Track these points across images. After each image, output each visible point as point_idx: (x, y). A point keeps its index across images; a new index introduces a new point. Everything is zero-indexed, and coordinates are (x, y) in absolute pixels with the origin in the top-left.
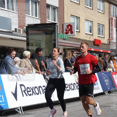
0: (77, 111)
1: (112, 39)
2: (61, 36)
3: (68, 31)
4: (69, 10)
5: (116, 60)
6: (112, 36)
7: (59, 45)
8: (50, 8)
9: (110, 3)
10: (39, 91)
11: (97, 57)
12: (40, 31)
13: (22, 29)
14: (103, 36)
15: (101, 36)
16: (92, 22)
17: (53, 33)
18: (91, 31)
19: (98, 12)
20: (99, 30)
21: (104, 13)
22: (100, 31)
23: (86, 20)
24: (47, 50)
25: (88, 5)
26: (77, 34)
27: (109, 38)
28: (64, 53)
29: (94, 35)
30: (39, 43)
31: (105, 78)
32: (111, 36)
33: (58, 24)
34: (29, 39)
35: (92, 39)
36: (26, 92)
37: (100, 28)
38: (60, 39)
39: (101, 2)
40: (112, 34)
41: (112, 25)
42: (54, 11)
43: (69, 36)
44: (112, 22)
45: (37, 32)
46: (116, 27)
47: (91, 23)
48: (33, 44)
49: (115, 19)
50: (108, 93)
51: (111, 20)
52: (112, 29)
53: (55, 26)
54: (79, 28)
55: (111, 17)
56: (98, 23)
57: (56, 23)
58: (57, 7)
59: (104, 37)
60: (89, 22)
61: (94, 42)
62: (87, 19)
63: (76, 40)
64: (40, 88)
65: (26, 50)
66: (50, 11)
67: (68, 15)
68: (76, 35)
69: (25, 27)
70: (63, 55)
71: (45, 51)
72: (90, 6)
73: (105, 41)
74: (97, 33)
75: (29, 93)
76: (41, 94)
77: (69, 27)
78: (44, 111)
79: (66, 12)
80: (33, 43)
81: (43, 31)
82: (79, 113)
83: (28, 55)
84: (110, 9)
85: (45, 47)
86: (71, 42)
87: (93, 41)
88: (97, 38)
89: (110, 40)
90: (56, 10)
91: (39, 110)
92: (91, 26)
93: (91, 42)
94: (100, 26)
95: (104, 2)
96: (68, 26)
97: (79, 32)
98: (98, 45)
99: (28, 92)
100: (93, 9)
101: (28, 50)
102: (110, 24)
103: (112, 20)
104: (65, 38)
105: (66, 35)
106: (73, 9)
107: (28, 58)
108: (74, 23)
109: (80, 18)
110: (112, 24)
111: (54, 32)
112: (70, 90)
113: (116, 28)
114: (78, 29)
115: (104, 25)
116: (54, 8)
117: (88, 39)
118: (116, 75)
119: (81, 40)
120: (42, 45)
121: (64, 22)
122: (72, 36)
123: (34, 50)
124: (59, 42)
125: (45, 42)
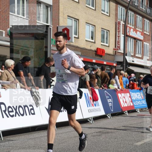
0: (71, 138)
1: (119, 49)
4: (66, 10)
5: (123, 75)
6: (119, 45)
7: (52, 54)
8: (42, 5)
9: (117, 3)
11: (99, 71)
13: (4, 32)
14: (107, 45)
15: (105, 44)
16: (95, 26)
17: (45, 39)
18: (92, 38)
19: (102, 13)
20: (103, 36)
21: (109, 15)
22: (104, 38)
23: (86, 23)
24: (37, 59)
25: (89, 5)
26: (75, 41)
27: (116, 47)
29: (96, 42)
30: (26, 51)
31: (108, 97)
32: (117, 45)
33: (50, 26)
34: (13, 44)
35: (94, 48)
37: (104, 34)
38: (54, 45)
39: (106, 1)
40: (119, 42)
41: (119, 31)
44: (120, 27)
46: (124, 33)
47: (92, 28)
49: (123, 24)
50: (112, 116)
51: (118, 25)
52: (119, 36)
53: (47, 29)
54: (78, 32)
55: (118, 21)
56: (102, 28)
57: (48, 26)
58: (50, 6)
59: (109, 46)
60: (91, 26)
61: (96, 52)
62: (88, 22)
63: (74, 48)
64: (26, 108)
65: (9, 58)
66: (42, 9)
67: (64, 15)
71: (34, 61)
72: (92, 6)
73: (109, 50)
74: (101, 41)
76: (26, 115)
77: (66, 32)
78: (30, 137)
79: (61, 12)
80: (19, 50)
81: (31, 35)
82: (74, 141)
83: (12, 65)
84: (117, 11)
85: (33, 55)
87: (95, 50)
88: (100, 47)
89: (116, 49)
90: (49, 8)
91: (23, 136)
92: (93, 31)
93: (93, 51)
94: (104, 31)
95: (110, 2)
97: (78, 38)
98: (101, 56)
100: (95, 9)
101: (12, 58)
102: (117, 29)
103: (120, 25)
106: (70, 9)
107: (11, 69)
108: (72, 26)
109: (80, 21)
110: (119, 29)
111: (46, 36)
112: (63, 111)
113: (123, 35)
114: (76, 35)
115: (109, 31)
116: (47, 6)
117: (88, 47)
118: (122, 94)
119: (80, 48)
120: (30, 52)
121: (59, 25)
122: (69, 43)
123: (19, 59)
124: (52, 50)
125: (34, 49)
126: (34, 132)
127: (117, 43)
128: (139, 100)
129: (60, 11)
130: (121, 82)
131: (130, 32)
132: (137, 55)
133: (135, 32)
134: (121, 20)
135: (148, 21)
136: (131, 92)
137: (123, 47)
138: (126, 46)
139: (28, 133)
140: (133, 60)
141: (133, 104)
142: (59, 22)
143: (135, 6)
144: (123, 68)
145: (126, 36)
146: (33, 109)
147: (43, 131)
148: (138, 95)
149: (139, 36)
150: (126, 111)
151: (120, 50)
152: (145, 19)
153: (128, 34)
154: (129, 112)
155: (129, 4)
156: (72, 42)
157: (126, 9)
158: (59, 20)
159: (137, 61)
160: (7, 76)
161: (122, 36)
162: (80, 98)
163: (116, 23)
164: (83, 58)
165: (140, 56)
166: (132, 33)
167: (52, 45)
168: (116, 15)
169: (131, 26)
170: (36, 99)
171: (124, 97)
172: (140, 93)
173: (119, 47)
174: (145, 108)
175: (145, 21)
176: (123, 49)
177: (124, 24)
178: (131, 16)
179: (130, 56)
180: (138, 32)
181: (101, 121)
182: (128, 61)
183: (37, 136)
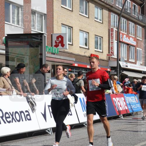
0: (68, 142)
1: (112, 54)
2: (49, 49)
3: (58, 44)
4: (60, 19)
6: (112, 51)
7: (47, 61)
8: (36, 14)
9: (110, 11)
10: (20, 117)
12: (23, 42)
14: (101, 51)
15: (99, 50)
16: (88, 33)
17: (40, 46)
18: (86, 45)
19: (95, 21)
20: (96, 43)
21: (103, 23)
22: (98, 45)
23: (80, 30)
24: (32, 66)
25: (83, 13)
26: (69, 47)
27: (109, 53)
28: (52, 71)
29: (90, 48)
30: (21, 58)
32: (110, 51)
33: (45, 34)
34: (8, 52)
35: (88, 54)
36: (4, 118)
37: (98, 41)
38: (49, 52)
39: (99, 9)
40: (112, 48)
41: (112, 37)
42: (41, 19)
43: (59, 50)
44: (113, 33)
45: (19, 44)
46: (117, 39)
47: (86, 35)
48: (14, 59)
49: (115, 30)
51: (111, 32)
52: (112, 43)
53: (41, 37)
54: (72, 39)
55: (111, 28)
56: (95, 35)
57: (43, 34)
58: (45, 14)
59: (103, 52)
60: (84, 33)
62: (82, 30)
63: (68, 55)
64: (22, 114)
65: (5, 65)
66: (36, 18)
67: (58, 23)
68: (68, 49)
69: (4, 38)
70: (51, 73)
71: (29, 68)
72: (85, 14)
74: (94, 47)
75: (8, 119)
76: (23, 121)
77: (60, 39)
80: (15, 57)
81: (26, 43)
83: (7, 72)
84: (110, 18)
85: (28, 62)
86: (62, 57)
87: (89, 56)
88: (94, 53)
89: (109, 55)
90: (43, 17)
91: (20, 142)
92: (87, 37)
93: (87, 57)
94: (98, 38)
95: (102, 10)
96: (58, 38)
97: (72, 45)
99: (6, 118)
100: (89, 17)
101: (7, 66)
102: (110, 35)
104: (54, 52)
105: (55, 48)
106: (64, 17)
107: (7, 76)
108: (66, 34)
109: (73, 28)
110: (112, 36)
111: (41, 44)
113: (117, 41)
114: (70, 42)
115: (102, 37)
116: (41, 15)
117: (82, 54)
118: (117, 98)
119: (74, 54)
120: (25, 60)
121: (53, 33)
122: (63, 50)
123: (15, 66)
124: (47, 57)
125: (29, 56)
126: (31, 138)
127: (110, 49)
128: (133, 104)
129: (54, 20)
130: (115, 86)
131: (123, 38)
132: (130, 60)
133: (127, 38)
134: (114, 27)
135: (140, 27)
136: (125, 96)
137: (117, 53)
138: (119, 51)
139: (25, 139)
140: (127, 64)
141: (128, 108)
142: (53, 30)
143: (128, 14)
144: (117, 73)
145: (119, 42)
146: (29, 115)
147: (40, 136)
148: (132, 99)
149: (132, 41)
150: (122, 115)
151: (114, 56)
152: (137, 26)
153: (121, 40)
154: (124, 116)
155: (121, 11)
156: (67, 49)
157: (118, 16)
158: (53, 28)
159: (130, 66)
160: (4, 83)
161: (115, 42)
162: (76, 102)
163: (109, 30)
164: (77, 64)
165: (134, 61)
166: (125, 39)
167: (46, 53)
168: (109, 22)
169: (124, 33)
170: (32, 105)
171: (119, 101)
172: (135, 97)
173: (113, 53)
174: (140, 112)
175: (137, 27)
176: (117, 55)
177: (117, 30)
178: (123, 23)
179: (123, 62)
180: (131, 38)
181: (97, 125)
182: (122, 66)
183: (33, 142)
